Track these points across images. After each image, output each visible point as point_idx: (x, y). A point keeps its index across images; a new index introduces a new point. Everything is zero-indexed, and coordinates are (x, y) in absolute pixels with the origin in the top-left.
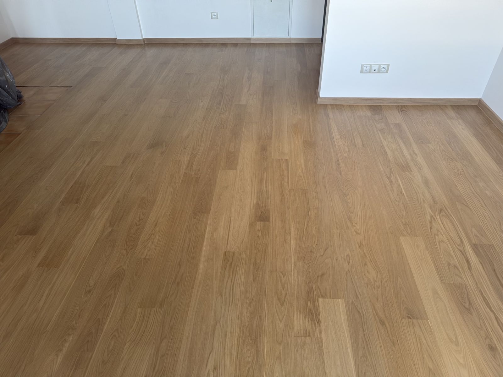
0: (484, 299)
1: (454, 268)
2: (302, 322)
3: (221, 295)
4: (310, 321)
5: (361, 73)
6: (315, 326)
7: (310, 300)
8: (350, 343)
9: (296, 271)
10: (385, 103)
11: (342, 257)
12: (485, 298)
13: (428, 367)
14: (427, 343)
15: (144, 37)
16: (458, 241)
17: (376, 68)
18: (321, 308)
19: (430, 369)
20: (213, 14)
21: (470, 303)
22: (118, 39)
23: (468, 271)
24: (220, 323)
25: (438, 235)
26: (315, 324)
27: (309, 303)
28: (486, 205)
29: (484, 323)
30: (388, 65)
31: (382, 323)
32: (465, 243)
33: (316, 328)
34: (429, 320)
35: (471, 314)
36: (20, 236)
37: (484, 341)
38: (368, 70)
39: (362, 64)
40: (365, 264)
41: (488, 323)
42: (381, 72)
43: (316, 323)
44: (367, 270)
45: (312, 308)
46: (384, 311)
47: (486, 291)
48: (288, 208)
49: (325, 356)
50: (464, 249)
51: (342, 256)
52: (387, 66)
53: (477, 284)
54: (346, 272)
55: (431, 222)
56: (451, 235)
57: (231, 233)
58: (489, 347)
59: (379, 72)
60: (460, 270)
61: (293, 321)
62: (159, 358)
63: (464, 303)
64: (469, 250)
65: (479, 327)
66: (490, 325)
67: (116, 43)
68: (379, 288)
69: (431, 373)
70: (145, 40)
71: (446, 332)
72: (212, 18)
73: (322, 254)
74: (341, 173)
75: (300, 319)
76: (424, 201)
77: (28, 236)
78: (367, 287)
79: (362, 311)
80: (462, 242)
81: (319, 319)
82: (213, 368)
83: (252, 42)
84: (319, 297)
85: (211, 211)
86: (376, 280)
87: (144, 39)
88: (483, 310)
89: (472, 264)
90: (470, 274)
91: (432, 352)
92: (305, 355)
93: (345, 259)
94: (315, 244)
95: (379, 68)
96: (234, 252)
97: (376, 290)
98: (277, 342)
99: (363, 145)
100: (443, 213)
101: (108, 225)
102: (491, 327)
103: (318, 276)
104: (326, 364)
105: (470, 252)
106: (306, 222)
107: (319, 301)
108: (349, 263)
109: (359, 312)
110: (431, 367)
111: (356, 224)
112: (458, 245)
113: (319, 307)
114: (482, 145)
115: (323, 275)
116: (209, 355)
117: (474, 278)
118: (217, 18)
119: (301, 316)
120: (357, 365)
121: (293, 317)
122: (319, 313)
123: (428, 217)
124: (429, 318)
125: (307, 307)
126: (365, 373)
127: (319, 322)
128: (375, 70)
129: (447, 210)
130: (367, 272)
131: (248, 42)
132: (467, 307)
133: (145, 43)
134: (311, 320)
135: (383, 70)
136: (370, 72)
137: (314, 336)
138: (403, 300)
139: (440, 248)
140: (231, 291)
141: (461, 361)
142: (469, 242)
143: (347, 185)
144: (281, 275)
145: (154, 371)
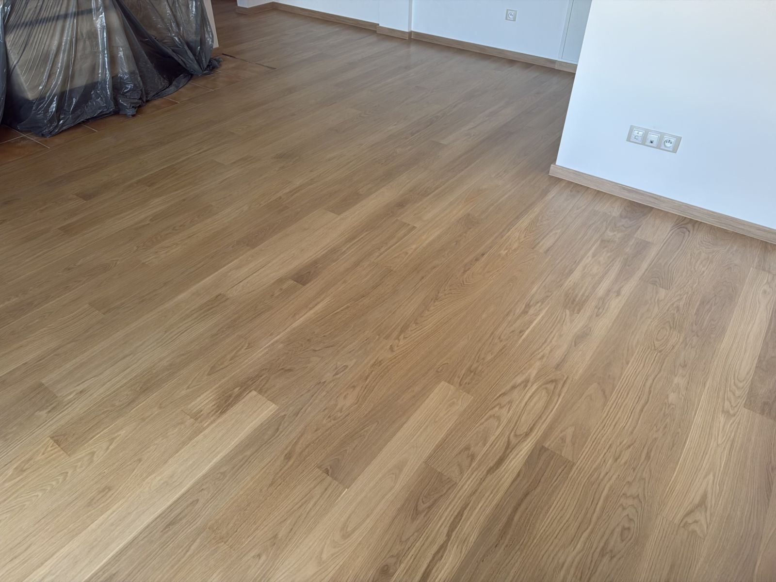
0: (460, 514)
1: (468, 457)
2: (207, 401)
3: (166, 332)
4: (216, 406)
5: (627, 140)
6: (215, 414)
7: (242, 387)
8: (227, 453)
9: (267, 350)
10: (663, 207)
11: (337, 363)
12: (462, 516)
13: (278, 533)
14: (311, 509)
15: (413, 29)
16: (524, 429)
17: (654, 137)
18: (243, 400)
19: (276, 536)
20: (509, 12)
21: (430, 508)
22: (380, 25)
23: (485, 471)
24: (133, 357)
25: (501, 408)
26: (217, 412)
27: (237, 389)
28: (642, 410)
29: (416, 541)
30: (679, 139)
31: (288, 457)
32: (529, 439)
33: (212, 416)
34: (347, 489)
35: (413, 519)
36: (75, 197)
37: (387, 557)
38: (640, 139)
39: (631, 126)
40: (354, 387)
41: (422, 543)
42: (663, 147)
43: (220, 411)
44: (348, 394)
45: (234, 395)
46: (307, 447)
47: (475, 508)
48: (345, 282)
49: (187, 446)
50: (517, 444)
51: (339, 363)
52: (675, 139)
53: (474, 493)
54: (320, 382)
55: (514, 387)
56: (523, 417)
57: (249, 279)
58: (384, 566)
59: (658, 147)
60: (474, 465)
61: (200, 396)
62: (52, 355)
63: (423, 502)
64: (523, 450)
65: (404, 539)
66: (420, 549)
67: (376, 31)
68: (334, 420)
69: (272, 540)
70: (412, 33)
71: (350, 515)
72: (506, 19)
73: (317, 349)
74: (465, 271)
75: (207, 399)
76: (543, 356)
77: (81, 199)
78: (322, 410)
79: (282, 432)
80: (527, 435)
81: (227, 410)
82: (81, 390)
83: (557, 67)
84: (255, 390)
85: (256, 249)
86: (344, 409)
87: (410, 33)
88: (439, 525)
89: (503, 468)
90: (481, 477)
91: (303, 522)
92: (169, 434)
93: (336, 368)
94: (325, 335)
95: (661, 139)
96: (228, 299)
97: (329, 420)
98: (161, 404)
99: (548, 250)
100: (551, 387)
101: (150, 218)
102: (419, 551)
103: (283, 369)
104: (177, 455)
105: (522, 452)
106: (346, 306)
107: (250, 394)
108: (336, 374)
109: (278, 429)
110: (280, 536)
111: (404, 338)
112: (516, 435)
113: (243, 398)
114: (769, 328)
115: (290, 370)
116: (91, 378)
117: (481, 483)
118: (514, 20)
119: (214, 396)
120: (205, 477)
121: (205, 392)
122: (235, 403)
123: (519, 379)
124: (350, 488)
125: (231, 391)
126: (202, 489)
127: (223, 413)
128: (652, 142)
129: (563, 386)
130: (345, 396)
131: (551, 66)
132: (420, 508)
133: (412, 37)
134: (218, 406)
135: (668, 145)
136: (643, 143)
137: (201, 422)
138: (346, 450)
139: (482, 424)
140: (180, 333)
141: (325, 556)
142: (538, 440)
143: (456, 289)
144: (247, 345)
145: (38, 362)
